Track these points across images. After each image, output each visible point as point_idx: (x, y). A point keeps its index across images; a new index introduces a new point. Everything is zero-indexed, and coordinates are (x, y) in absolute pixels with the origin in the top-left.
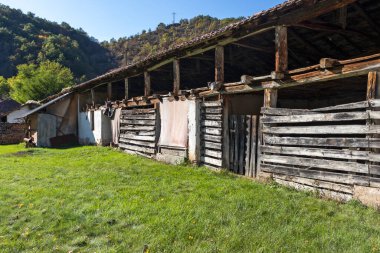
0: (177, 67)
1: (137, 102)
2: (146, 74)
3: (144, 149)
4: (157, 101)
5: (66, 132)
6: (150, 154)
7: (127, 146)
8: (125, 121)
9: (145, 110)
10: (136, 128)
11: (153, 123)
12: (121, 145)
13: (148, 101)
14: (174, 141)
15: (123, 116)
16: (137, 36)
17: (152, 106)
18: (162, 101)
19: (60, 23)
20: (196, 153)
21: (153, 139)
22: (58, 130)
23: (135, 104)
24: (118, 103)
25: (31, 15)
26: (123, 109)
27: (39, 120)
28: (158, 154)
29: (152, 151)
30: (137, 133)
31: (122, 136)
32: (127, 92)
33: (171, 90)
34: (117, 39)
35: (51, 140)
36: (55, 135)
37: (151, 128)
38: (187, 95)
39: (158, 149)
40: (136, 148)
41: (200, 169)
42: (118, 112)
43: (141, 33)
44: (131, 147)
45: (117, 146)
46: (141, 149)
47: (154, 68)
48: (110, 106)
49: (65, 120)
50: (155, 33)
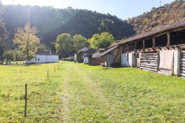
0: (169, 36)
1: (149, 50)
2: (153, 39)
3: (152, 69)
4: (159, 50)
5: (117, 61)
6: (155, 71)
7: (144, 68)
8: (143, 58)
9: (153, 54)
10: (148, 61)
11: (157, 59)
12: (141, 67)
13: (155, 50)
14: (166, 66)
15: (142, 55)
16: (141, 16)
17: (156, 52)
18: (161, 50)
19: (106, 14)
20: (178, 72)
21: (156, 65)
22: (114, 61)
23: (148, 51)
24: (140, 51)
25: (95, 12)
26: (142, 52)
27: (107, 57)
28: (159, 71)
29: (156, 70)
30: (149, 62)
31: (142, 64)
32: (144, 46)
33: (166, 46)
34: (131, 18)
35: (111, 64)
36: (112, 63)
37: (156, 61)
38: (174, 48)
39: (158, 69)
40: (148, 69)
41: (179, 78)
42: (140, 54)
43: (143, 14)
44: (146, 68)
45: (139, 68)
46: (151, 69)
47: (158, 36)
48: (136, 51)
49: (116, 56)
50: (151, 13)
